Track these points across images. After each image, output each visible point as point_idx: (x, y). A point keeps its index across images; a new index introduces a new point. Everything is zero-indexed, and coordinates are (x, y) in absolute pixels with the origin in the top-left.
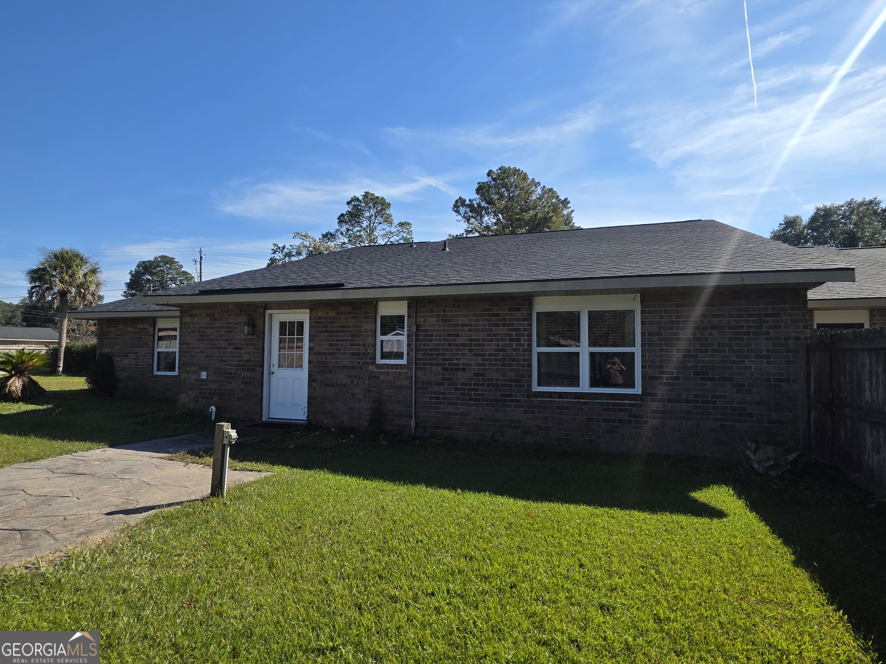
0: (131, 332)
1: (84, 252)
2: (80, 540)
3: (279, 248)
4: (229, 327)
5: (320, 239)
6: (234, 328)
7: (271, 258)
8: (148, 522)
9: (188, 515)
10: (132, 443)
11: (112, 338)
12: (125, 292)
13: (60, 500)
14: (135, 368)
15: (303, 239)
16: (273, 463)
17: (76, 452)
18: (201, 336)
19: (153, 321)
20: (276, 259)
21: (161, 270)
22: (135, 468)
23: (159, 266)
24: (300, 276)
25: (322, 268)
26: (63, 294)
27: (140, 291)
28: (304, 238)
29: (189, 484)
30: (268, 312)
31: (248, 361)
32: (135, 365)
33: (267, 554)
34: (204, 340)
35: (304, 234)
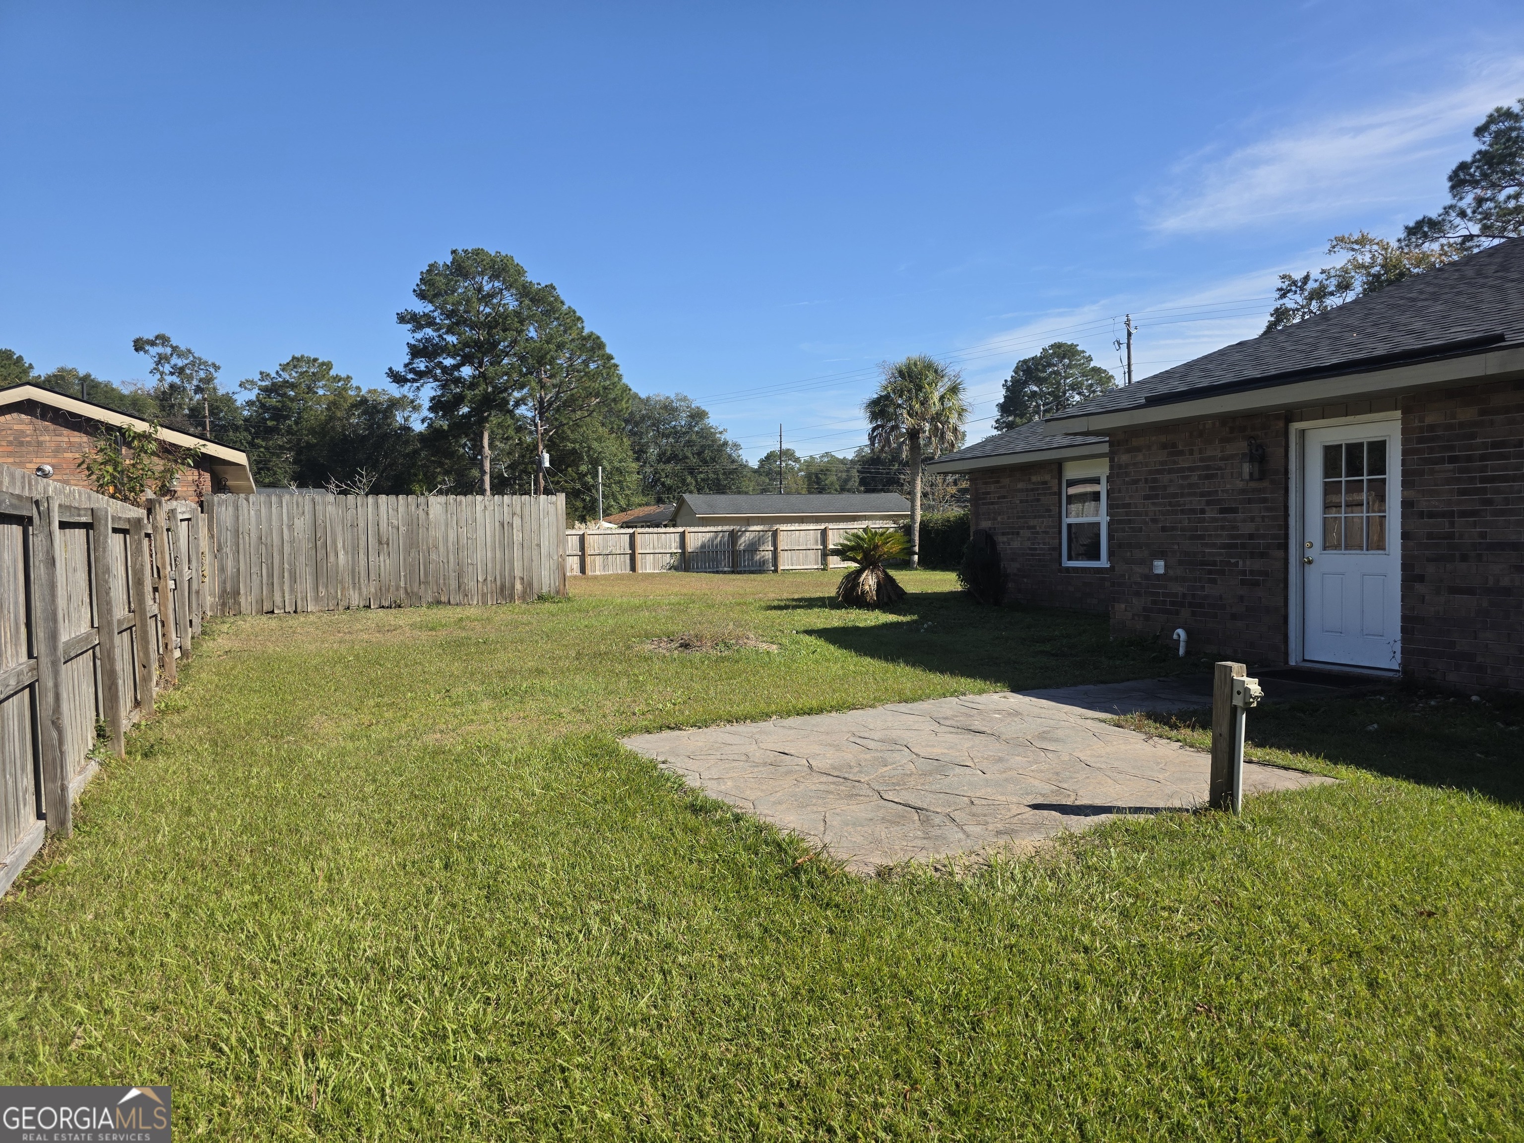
0: (1022, 490)
1: (939, 361)
2: (1001, 842)
3: (1294, 283)
4: (1208, 468)
5: (1399, 240)
6: (1220, 469)
7: (1277, 310)
8: (1102, 833)
9: (1172, 836)
10: (1045, 687)
11: (992, 503)
12: (997, 421)
13: (958, 770)
14: (1032, 555)
15: (1353, 250)
16: (1334, 758)
17: (965, 694)
18: (1152, 488)
19: (1057, 466)
20: (1287, 310)
21: (1054, 372)
22: (1060, 733)
23: (1050, 365)
24: (1373, 334)
25: (1427, 307)
26: (914, 434)
27: (1022, 416)
28: (1356, 247)
29: (1161, 776)
30: (1296, 426)
31: (1251, 536)
32: (1031, 549)
33: (1358, 954)
34: (1156, 496)
35: (1356, 236)
